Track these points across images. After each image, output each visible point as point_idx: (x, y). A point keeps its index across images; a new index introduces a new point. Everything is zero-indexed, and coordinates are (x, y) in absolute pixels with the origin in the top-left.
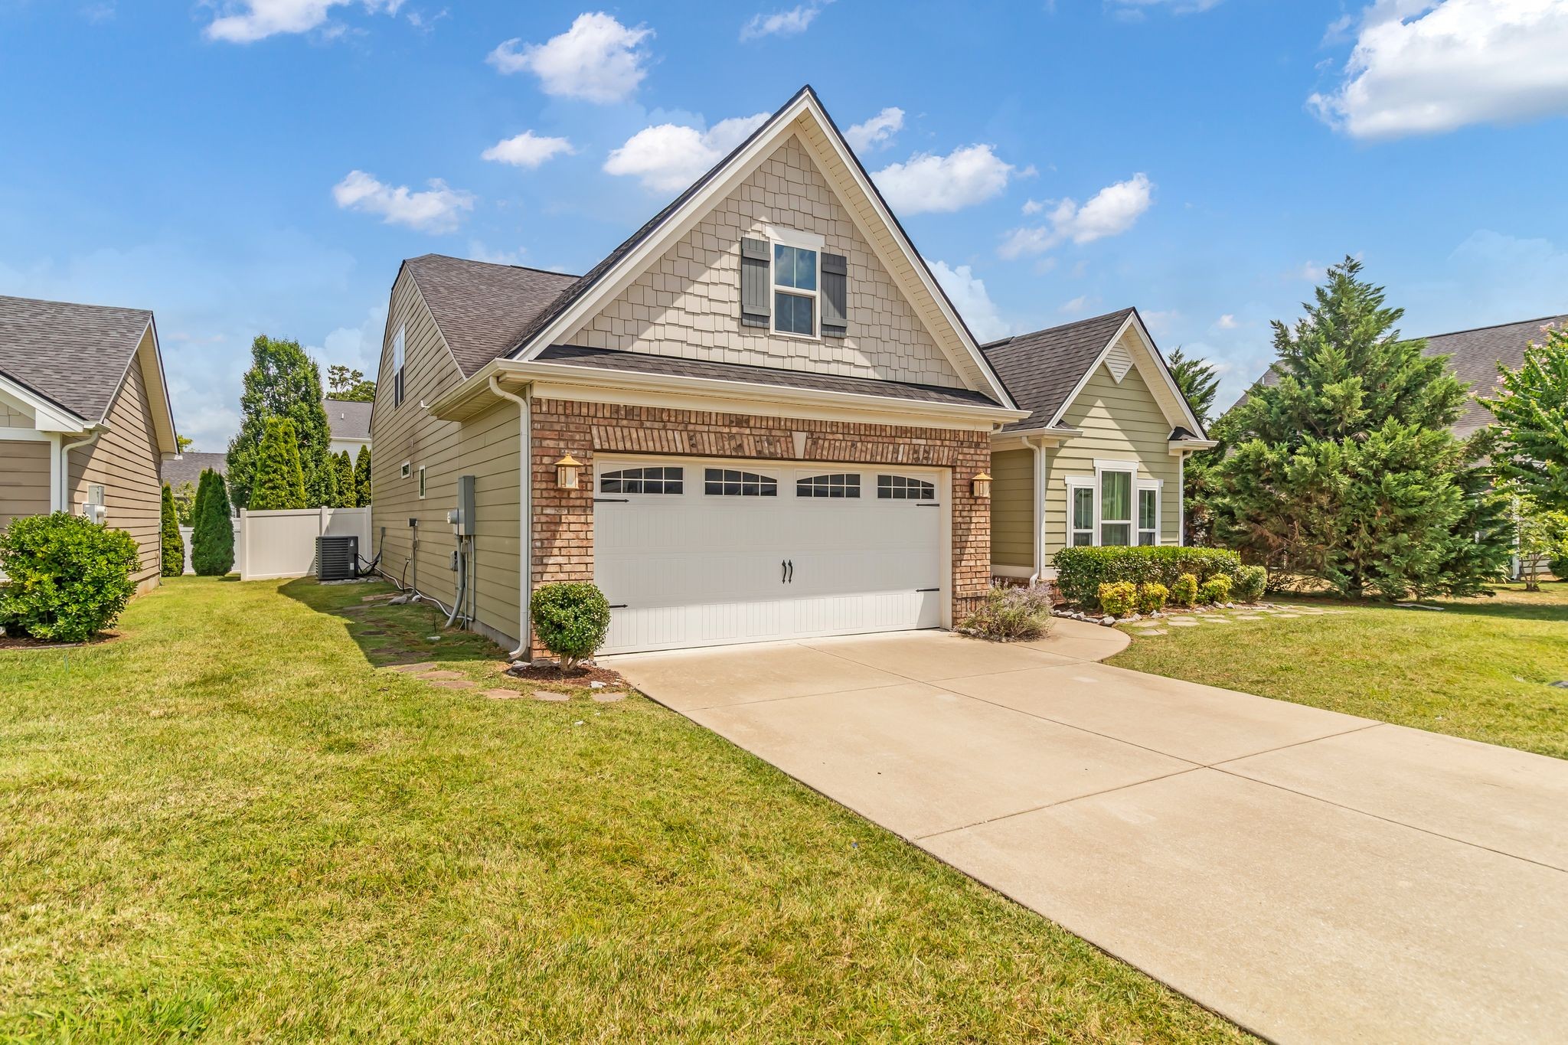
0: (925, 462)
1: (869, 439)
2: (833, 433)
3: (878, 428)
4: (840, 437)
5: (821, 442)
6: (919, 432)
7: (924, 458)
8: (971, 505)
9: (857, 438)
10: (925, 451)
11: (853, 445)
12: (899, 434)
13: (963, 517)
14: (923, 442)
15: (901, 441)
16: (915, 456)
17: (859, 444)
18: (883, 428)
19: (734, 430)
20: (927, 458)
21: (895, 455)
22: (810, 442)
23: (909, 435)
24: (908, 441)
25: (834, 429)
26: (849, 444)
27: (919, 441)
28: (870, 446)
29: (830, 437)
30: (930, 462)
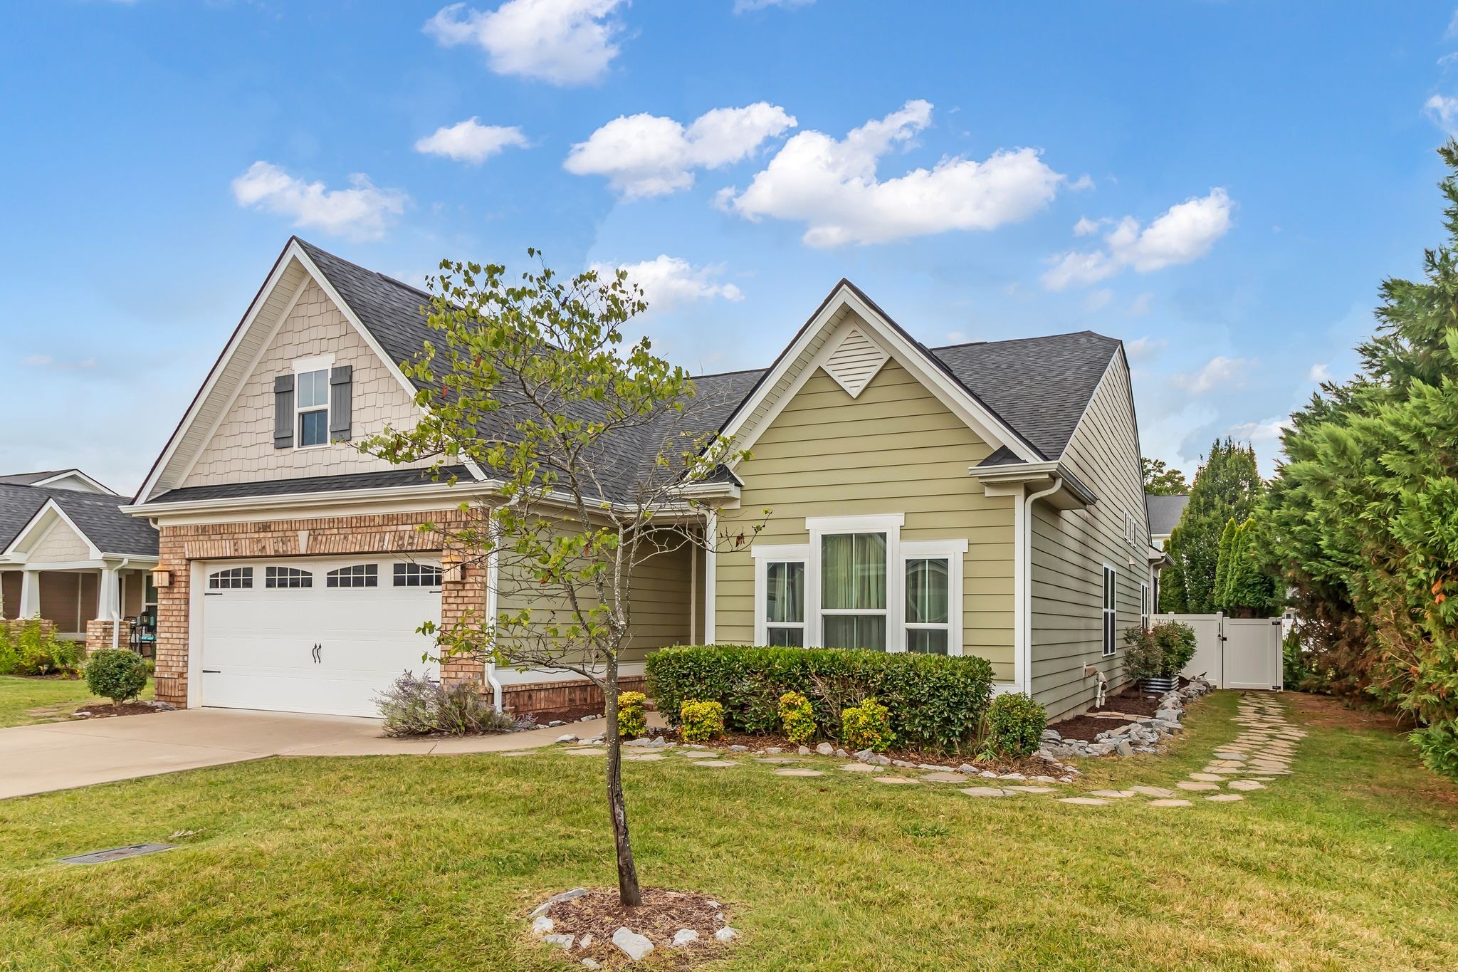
0: (409, 548)
1: (360, 530)
2: (330, 528)
3: (367, 519)
4: (335, 531)
5: (320, 537)
6: (405, 518)
7: (409, 544)
8: (458, 591)
9: (349, 531)
10: (410, 537)
11: (345, 538)
12: (386, 523)
13: (449, 604)
14: (409, 527)
15: (388, 529)
16: (400, 542)
17: (350, 537)
18: (372, 518)
19: (262, 535)
20: (411, 544)
21: (381, 544)
22: (311, 538)
23: (395, 522)
24: (394, 528)
25: (331, 525)
26: (342, 537)
27: (405, 527)
28: (359, 537)
29: (327, 532)
30: (414, 548)
